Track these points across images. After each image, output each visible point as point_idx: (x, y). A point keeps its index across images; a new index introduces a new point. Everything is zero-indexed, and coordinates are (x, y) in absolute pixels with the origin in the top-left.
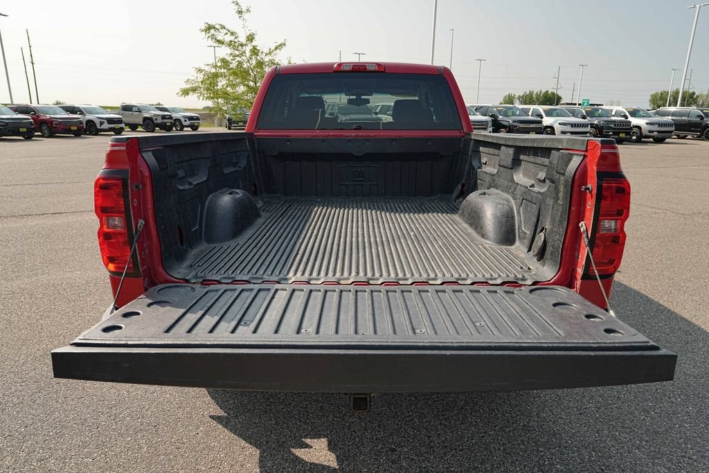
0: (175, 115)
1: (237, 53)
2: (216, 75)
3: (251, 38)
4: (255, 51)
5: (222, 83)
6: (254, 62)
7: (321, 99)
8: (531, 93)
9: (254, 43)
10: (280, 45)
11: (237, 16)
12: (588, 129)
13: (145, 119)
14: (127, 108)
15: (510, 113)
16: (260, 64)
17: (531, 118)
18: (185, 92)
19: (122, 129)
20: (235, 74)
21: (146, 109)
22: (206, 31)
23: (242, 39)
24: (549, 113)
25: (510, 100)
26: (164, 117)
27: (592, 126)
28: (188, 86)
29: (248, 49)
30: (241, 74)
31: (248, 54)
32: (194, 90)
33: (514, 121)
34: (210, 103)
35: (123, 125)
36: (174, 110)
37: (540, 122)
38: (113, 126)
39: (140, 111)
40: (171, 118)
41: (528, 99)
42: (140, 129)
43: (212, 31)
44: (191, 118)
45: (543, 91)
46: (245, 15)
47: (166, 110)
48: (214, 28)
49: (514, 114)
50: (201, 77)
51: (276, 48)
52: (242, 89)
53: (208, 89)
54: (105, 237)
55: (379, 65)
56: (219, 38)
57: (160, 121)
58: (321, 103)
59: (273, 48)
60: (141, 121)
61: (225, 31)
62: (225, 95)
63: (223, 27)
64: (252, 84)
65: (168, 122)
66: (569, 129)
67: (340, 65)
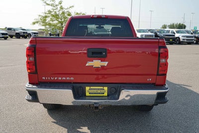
0: (28, 32)
1: (54, 8)
2: (46, 17)
3: (60, 3)
4: (62, 8)
5: (48, 20)
6: (61, 12)
7: (87, 27)
8: (173, 24)
9: (62, 5)
10: (72, 6)
12: (193, 38)
13: (17, 33)
14: (10, 29)
15: (162, 32)
16: (63, 13)
17: (170, 34)
18: (34, 23)
19: (7, 37)
20: (53, 16)
21: (17, 29)
24: (178, 32)
25: (165, 27)
26: (24, 33)
27: (195, 37)
28: (35, 21)
29: (59, 7)
30: (56, 16)
31: (59, 9)
32: (37, 22)
33: (164, 35)
34: (43, 28)
35: (8, 36)
36: (28, 30)
37: (174, 36)
38: (3, 36)
39: (14, 30)
40: (27, 33)
41: (172, 27)
42: (14, 37)
44: (35, 33)
45: (179, 23)
47: (25, 30)
49: (164, 32)
50: (40, 17)
51: (70, 7)
52: (56, 22)
53: (43, 22)
54: (28, 63)
55: (106, 16)
57: (22, 34)
58: (87, 28)
60: (15, 34)
62: (50, 24)
64: (60, 20)
65: (26, 35)
66: (186, 38)
67: (93, 16)
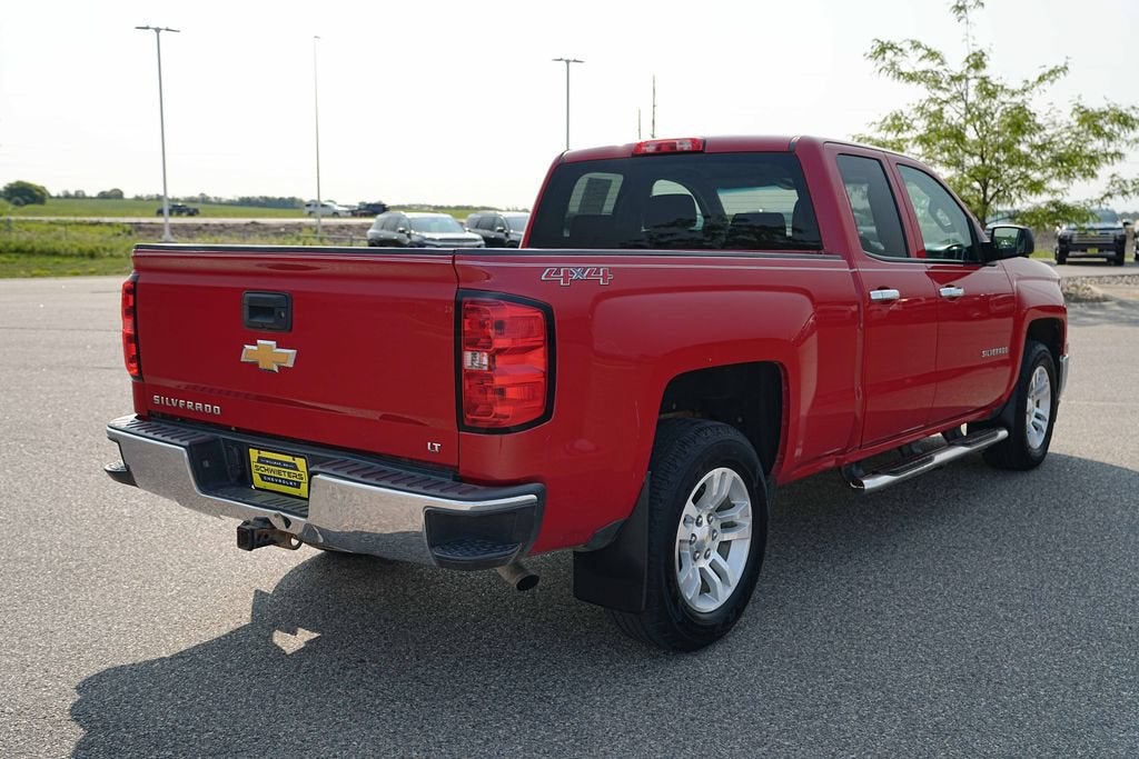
3: (977, 62)
4: (987, 89)
9: (985, 72)
10: (1053, 72)
11: (953, 16)
22: (874, 56)
23: (956, 65)
29: (971, 86)
43: (889, 54)
46: (973, 14)
48: (892, 47)
51: (1041, 79)
56: (905, 68)
59: (1033, 78)
61: (921, 52)
63: (916, 45)
